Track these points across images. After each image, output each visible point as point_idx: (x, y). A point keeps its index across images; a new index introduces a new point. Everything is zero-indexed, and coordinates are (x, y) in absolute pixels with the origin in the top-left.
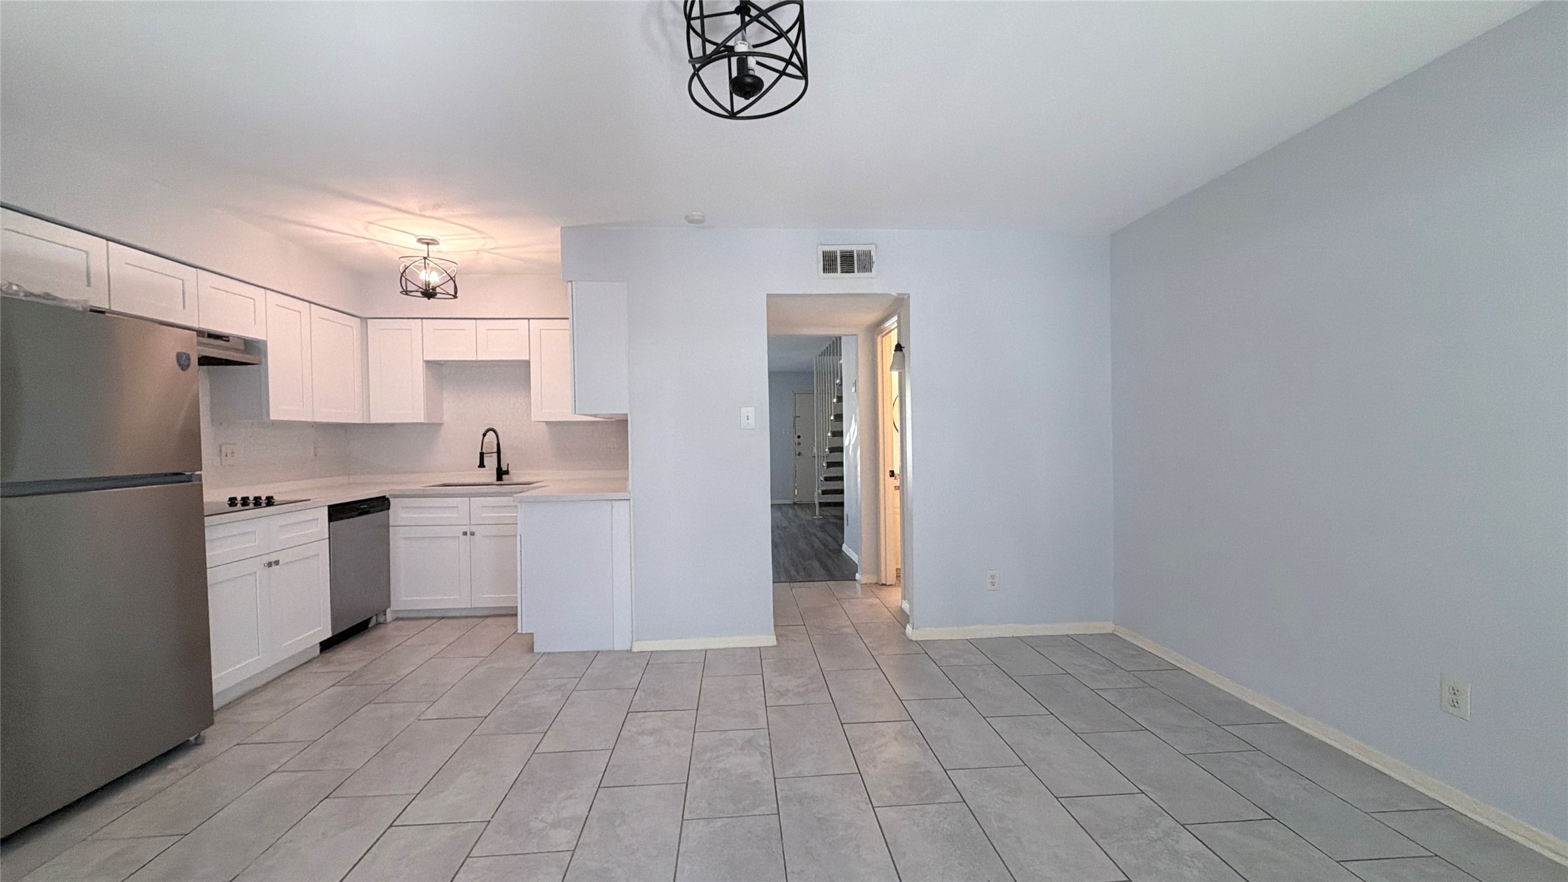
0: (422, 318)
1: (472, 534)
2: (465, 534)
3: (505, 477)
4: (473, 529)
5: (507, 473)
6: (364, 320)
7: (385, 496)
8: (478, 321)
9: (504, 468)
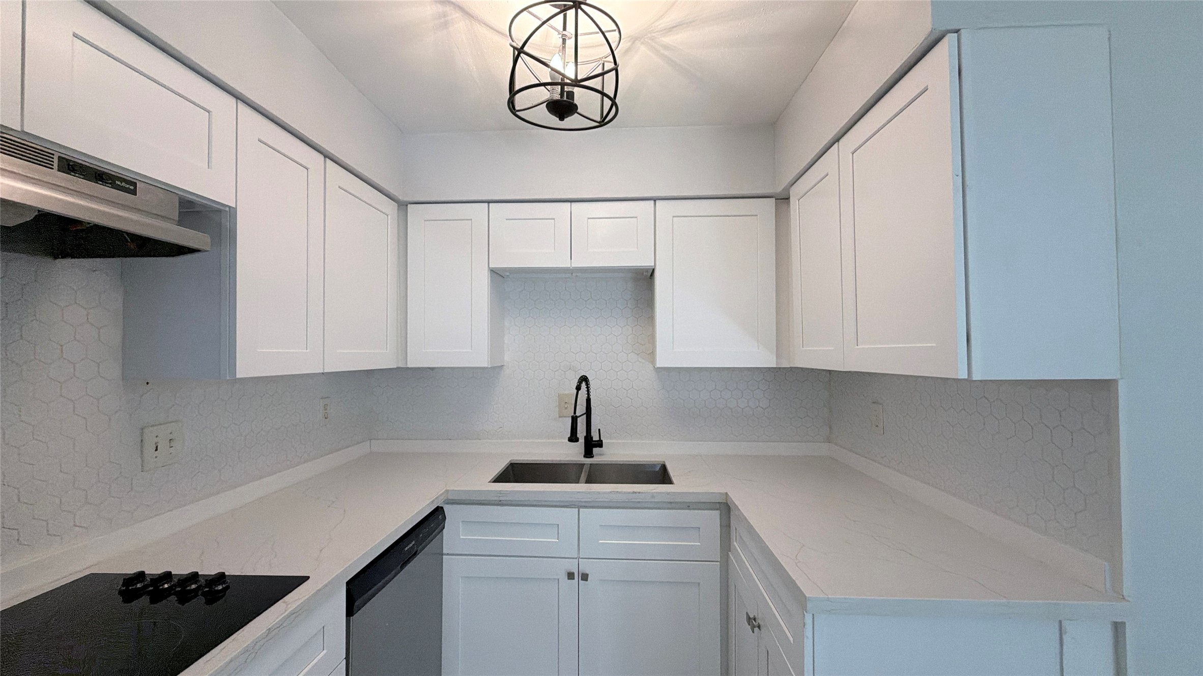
0: (489, 202)
1: (585, 577)
2: (571, 576)
3: (596, 450)
4: (586, 567)
5: (600, 444)
6: (403, 206)
7: (438, 507)
8: (574, 204)
9: (596, 438)
